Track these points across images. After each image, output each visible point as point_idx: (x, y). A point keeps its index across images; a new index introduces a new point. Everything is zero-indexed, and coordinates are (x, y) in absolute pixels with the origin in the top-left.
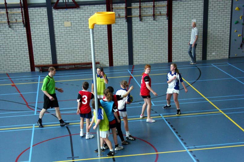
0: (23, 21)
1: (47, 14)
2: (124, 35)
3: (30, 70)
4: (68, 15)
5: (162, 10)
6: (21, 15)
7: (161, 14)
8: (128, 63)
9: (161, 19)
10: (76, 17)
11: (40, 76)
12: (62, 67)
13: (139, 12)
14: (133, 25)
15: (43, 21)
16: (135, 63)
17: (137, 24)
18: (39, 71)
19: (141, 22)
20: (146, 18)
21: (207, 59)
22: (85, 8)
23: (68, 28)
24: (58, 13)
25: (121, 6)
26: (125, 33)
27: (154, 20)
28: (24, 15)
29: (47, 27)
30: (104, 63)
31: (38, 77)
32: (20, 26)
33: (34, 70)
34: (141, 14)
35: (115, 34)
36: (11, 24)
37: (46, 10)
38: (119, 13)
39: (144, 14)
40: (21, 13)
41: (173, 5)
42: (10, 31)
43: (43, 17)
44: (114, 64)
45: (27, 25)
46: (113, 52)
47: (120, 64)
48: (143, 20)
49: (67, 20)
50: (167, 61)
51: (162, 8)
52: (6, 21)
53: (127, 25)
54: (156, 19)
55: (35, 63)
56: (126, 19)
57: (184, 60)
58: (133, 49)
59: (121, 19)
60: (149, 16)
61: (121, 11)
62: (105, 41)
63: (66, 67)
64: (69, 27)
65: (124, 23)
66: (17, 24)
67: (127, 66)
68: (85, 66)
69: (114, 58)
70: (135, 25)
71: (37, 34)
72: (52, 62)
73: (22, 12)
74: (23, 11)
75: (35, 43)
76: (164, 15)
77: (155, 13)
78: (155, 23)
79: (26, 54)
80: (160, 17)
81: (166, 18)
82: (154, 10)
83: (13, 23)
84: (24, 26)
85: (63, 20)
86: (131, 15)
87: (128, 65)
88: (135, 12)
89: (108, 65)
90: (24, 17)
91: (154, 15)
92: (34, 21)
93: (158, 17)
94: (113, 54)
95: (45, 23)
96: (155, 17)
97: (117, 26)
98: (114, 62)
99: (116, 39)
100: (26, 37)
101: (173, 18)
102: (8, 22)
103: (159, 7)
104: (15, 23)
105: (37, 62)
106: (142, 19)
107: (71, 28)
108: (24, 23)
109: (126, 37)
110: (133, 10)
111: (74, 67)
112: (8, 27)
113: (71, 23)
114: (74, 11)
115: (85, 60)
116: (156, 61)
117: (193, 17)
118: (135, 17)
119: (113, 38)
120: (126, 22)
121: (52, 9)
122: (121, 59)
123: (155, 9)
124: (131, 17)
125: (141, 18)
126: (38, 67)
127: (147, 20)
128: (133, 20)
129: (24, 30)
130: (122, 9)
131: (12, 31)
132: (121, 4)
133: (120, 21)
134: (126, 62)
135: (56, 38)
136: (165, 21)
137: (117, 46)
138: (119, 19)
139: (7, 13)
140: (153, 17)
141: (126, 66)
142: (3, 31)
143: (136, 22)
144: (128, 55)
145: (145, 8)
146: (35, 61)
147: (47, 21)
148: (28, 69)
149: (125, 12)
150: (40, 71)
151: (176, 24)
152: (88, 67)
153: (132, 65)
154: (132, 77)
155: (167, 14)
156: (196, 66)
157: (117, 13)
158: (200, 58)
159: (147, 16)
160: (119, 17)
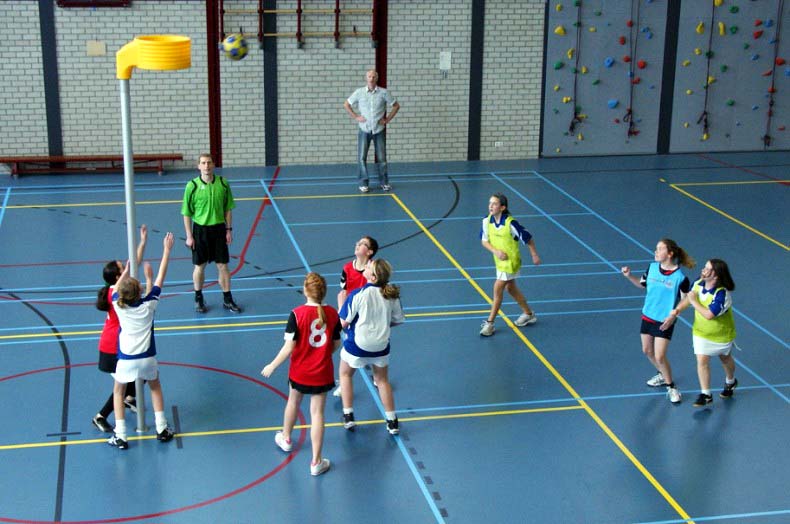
1: (38, 19)
2: (255, 85)
4: (99, 25)
5: (361, 23)
7: (355, 33)
8: (264, 161)
9: (357, 45)
10: (120, 31)
11: (9, 189)
12: (76, 166)
13: (296, 23)
14: (279, 57)
15: (25, 37)
16: (284, 160)
17: (292, 57)
18: (9, 173)
19: (301, 51)
20: (315, 40)
21: (482, 159)
22: (146, 8)
23: (96, 60)
24: (70, 17)
25: (247, 7)
26: (258, 80)
27: (338, 47)
29: (38, 53)
31: (6, 190)
34: (302, 29)
35: (228, 81)
37: (37, 8)
38: (243, 24)
39: (308, 29)
41: (390, 12)
43: (28, 25)
44: (224, 161)
46: (223, 130)
47: (240, 163)
48: (306, 46)
49: (94, 36)
51: (360, 18)
53: (262, 58)
54: (344, 45)
56: (260, 40)
57: (418, 157)
58: (279, 123)
60: (325, 36)
61: (246, 18)
62: (200, 97)
63: (89, 167)
64: (100, 56)
65: (256, 52)
67: (262, 167)
69: (223, 146)
70: (285, 59)
71: (7, 72)
72: (47, 150)
76: (364, 36)
77: (340, 29)
78: (340, 57)
80: (353, 40)
81: (370, 45)
82: (337, 21)
85: (85, 37)
87: (264, 165)
88: (287, 25)
91: (337, 35)
93: (348, 40)
94: (223, 135)
95: (32, 43)
96: (341, 40)
98: (224, 156)
99: (232, 95)
101: (389, 45)
103: (351, 14)
106: (304, 43)
107: (104, 60)
109: (259, 90)
110: (279, 18)
111: (109, 165)
113: (107, 46)
114: (114, 14)
115: (142, 148)
116: (341, 159)
117: (445, 45)
118: (284, 37)
119: (222, 91)
120: (261, 48)
121: (52, 4)
122: (244, 145)
123: (340, 18)
124: (275, 38)
125: (302, 40)
126: (8, 162)
127: (319, 45)
128: (281, 44)
130: (250, 14)
132: (249, 2)
134: (260, 160)
135: (61, 83)
136: (367, 51)
137: (233, 113)
140: (334, 40)
143: (286, 49)
144: (263, 139)
145: (312, 14)
147: (39, 37)
149: (258, 24)
150: (13, 173)
151: (397, 61)
152: (150, 168)
153: (275, 167)
154: (268, 202)
155: (372, 34)
156: (449, 177)
157: (235, 24)
158: (462, 154)
159: (317, 37)
160: (242, 34)
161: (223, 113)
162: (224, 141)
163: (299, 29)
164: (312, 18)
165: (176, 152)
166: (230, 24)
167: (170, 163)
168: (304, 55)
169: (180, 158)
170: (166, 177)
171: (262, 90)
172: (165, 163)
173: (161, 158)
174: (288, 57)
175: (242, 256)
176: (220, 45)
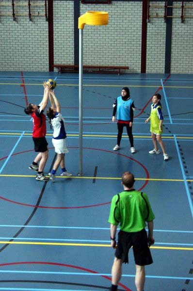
0: (46, 15)
1: (73, 8)
2: (162, 38)
3: (48, 69)
6: (45, 8)
8: (164, 71)
11: (56, 77)
12: (84, 70)
13: (181, 12)
14: (173, 26)
15: (68, 16)
16: (173, 71)
17: (179, 26)
18: (57, 71)
19: (183, 24)
20: (189, 19)
22: (118, 4)
24: (86, 8)
25: (160, 5)
26: (163, 36)
28: (47, 8)
30: (135, 68)
32: (42, 20)
33: (53, 70)
34: (184, 14)
35: (150, 36)
36: (32, 17)
37: (73, 4)
38: (157, 12)
39: (187, 14)
40: (44, 6)
42: (30, 25)
43: (69, 11)
44: (146, 71)
45: (50, 19)
46: (147, 57)
47: (154, 71)
48: (186, 22)
52: (27, 13)
53: (165, 26)
55: (54, 62)
56: (165, 19)
58: (172, 55)
59: (160, 19)
61: (160, 9)
62: (138, 43)
63: (90, 70)
65: (163, 24)
66: (39, 18)
69: (147, 64)
70: (175, 27)
71: (60, 30)
72: (74, 63)
73: (46, 5)
74: (47, 3)
75: (57, 39)
79: (45, 51)
83: (35, 16)
84: (46, 20)
86: (172, 15)
87: (164, 73)
88: (177, 13)
89: (139, 71)
90: (47, 11)
92: (58, 16)
94: (147, 59)
95: (70, 18)
97: (154, 26)
98: (147, 68)
99: (152, 42)
100: (48, 32)
102: (30, 15)
104: (37, 16)
105: (57, 61)
106: (184, 21)
108: (46, 17)
109: (163, 40)
110: (174, 10)
111: (98, 70)
112: (29, 20)
114: (104, 6)
115: (112, 63)
118: (176, 18)
119: (147, 41)
120: (165, 22)
121: (79, 3)
122: (156, 64)
124: (172, 18)
125: (183, 19)
126: (58, 67)
127: (191, 22)
128: (174, 21)
129: (46, 24)
130: (161, 7)
131: (33, 25)
132: (161, 2)
133: (157, 22)
134: (162, 70)
137: (151, 50)
138: (157, 19)
139: (29, 5)
141: (162, 74)
142: (23, 25)
144: (164, 62)
145: (188, 8)
146: (55, 60)
147: (73, 16)
148: (46, 68)
149: (164, 12)
150: (59, 71)
152: (116, 72)
153: (168, 74)
154: (161, 88)
157: (155, 12)
159: (190, 18)
160: (157, 16)
161: (147, 50)
162: (148, 62)
163: (182, 14)
164: (188, 10)
165: (126, 66)
166: (152, 12)
167: (124, 70)
168: (184, 26)
169: (128, 68)
170: (121, 76)
171: (165, 41)
172: (121, 70)
173: (120, 68)
174: (177, 26)
175: (143, 110)
176: (147, 20)
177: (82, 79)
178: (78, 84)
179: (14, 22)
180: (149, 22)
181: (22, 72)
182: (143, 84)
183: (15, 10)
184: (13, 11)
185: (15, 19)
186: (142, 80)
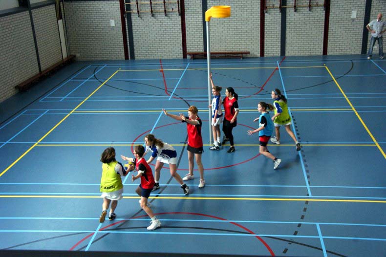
0: (179, 10)
1: (201, 4)
2: (278, 26)
3: (182, 57)
5: (320, 1)
6: (177, 5)
7: (317, 5)
8: (280, 54)
9: (318, 10)
11: (189, 63)
12: (212, 56)
13: (294, 2)
14: (287, 15)
15: (197, 10)
16: (287, 54)
19: (295, 13)
24: (212, 3)
26: (279, 24)
27: (310, 11)
28: (179, 5)
29: (201, 16)
30: (255, 53)
32: (176, 15)
33: (186, 57)
35: (268, 24)
36: (167, 13)
38: (274, 3)
39: (299, 4)
40: (177, 3)
42: (166, 19)
43: (198, 6)
44: (265, 54)
45: (182, 14)
46: (265, 43)
47: (271, 55)
48: (298, 11)
50: (322, 53)
52: (163, 10)
53: (280, 16)
54: (313, 10)
55: (187, 51)
56: (280, 9)
57: (340, 53)
58: (286, 40)
59: (275, 10)
60: (305, 7)
61: (275, 1)
62: (257, 31)
63: (217, 56)
65: (278, 13)
68: (236, 55)
69: (265, 49)
70: (289, 16)
71: (191, 23)
72: (203, 50)
75: (189, 31)
76: (321, 6)
77: (311, 4)
78: (311, 14)
79: (179, 41)
80: (317, 7)
81: (323, 9)
82: (310, 1)
83: (169, 12)
84: (179, 15)
86: (286, 6)
87: (280, 56)
88: (290, 3)
89: (259, 55)
90: (180, 7)
91: (310, 6)
92: (189, 10)
93: (314, 8)
94: (265, 45)
95: (199, 12)
96: (311, 8)
97: (271, 16)
98: (265, 52)
99: (269, 30)
100: (181, 25)
101: (331, 9)
102: (165, 11)
104: (172, 12)
105: (189, 49)
106: (297, 10)
108: (179, 12)
109: (279, 28)
110: (288, 1)
111: (224, 56)
112: (164, 15)
115: (235, 49)
116: (309, 53)
117: (354, 8)
118: (289, 8)
119: (265, 29)
120: (280, 12)
122: (273, 49)
124: (286, 8)
125: (296, 8)
126: (190, 54)
127: (302, 10)
128: (288, 10)
129: (179, 18)
131: (168, 19)
133: (274, 12)
134: (278, 53)
136: (322, 12)
137: (269, 36)
138: (273, 10)
139: (164, 2)
140: (308, 8)
141: (278, 57)
142: (160, 20)
143: (290, 12)
144: (280, 46)
146: (187, 49)
147: (201, 10)
148: (181, 56)
149: (279, 3)
150: (191, 58)
151: (333, 15)
152: (238, 57)
153: (284, 57)
154: (278, 69)
155: (324, 5)
156: (351, 60)
157: (271, 3)
158: (359, 51)
159: (302, 7)
160: (273, 7)
161: (265, 37)
162: (266, 47)
163: (295, 4)
165: (247, 51)
166: (269, 3)
167: (245, 55)
169: (249, 53)
170: (244, 60)
171: (280, 28)
172: (243, 55)
173: (242, 53)
174: (291, 15)
175: (262, 88)
176: (265, 11)
177: (210, 63)
178: (207, 67)
179: (153, 18)
180: (266, 12)
181: (160, 60)
182: (262, 66)
183: (153, 8)
184: (151, 9)
185: (153, 16)
186: (261, 62)
